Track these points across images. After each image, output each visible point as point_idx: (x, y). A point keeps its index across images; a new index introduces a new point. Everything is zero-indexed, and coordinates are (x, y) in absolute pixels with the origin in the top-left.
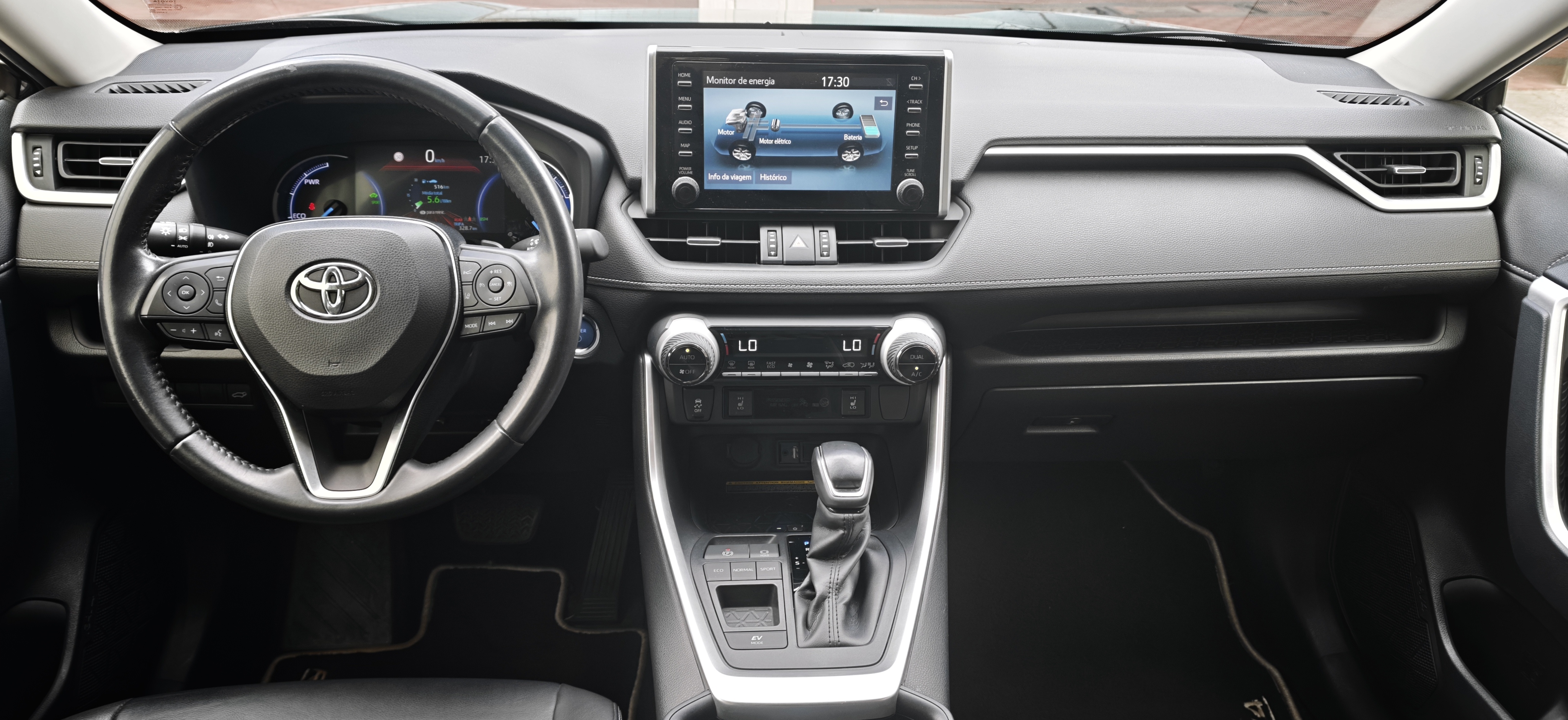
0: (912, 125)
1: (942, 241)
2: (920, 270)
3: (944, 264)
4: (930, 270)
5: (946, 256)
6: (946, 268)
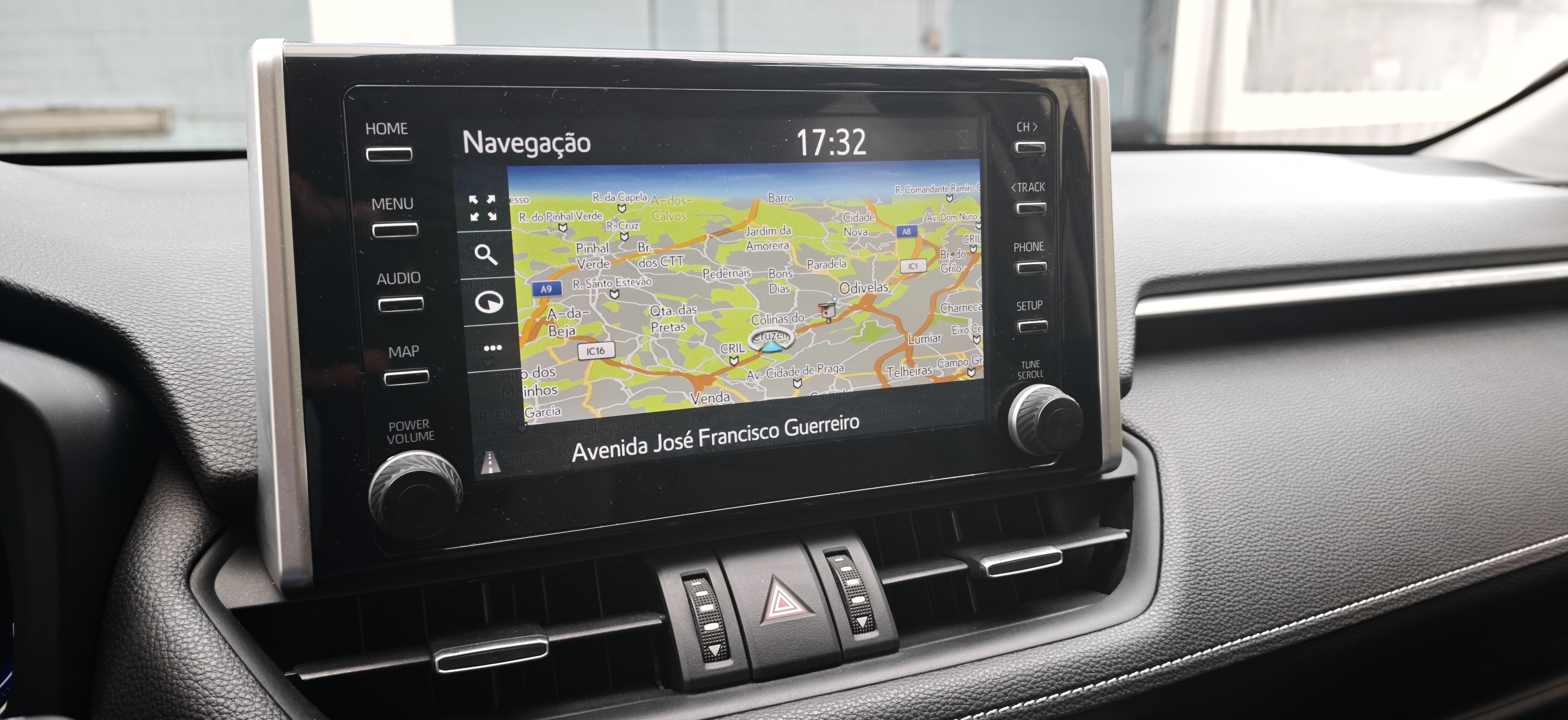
0: (1025, 247)
1: (1122, 535)
2: (1116, 628)
3: (1167, 600)
4: (1141, 625)
5: (1159, 577)
6: (1177, 611)
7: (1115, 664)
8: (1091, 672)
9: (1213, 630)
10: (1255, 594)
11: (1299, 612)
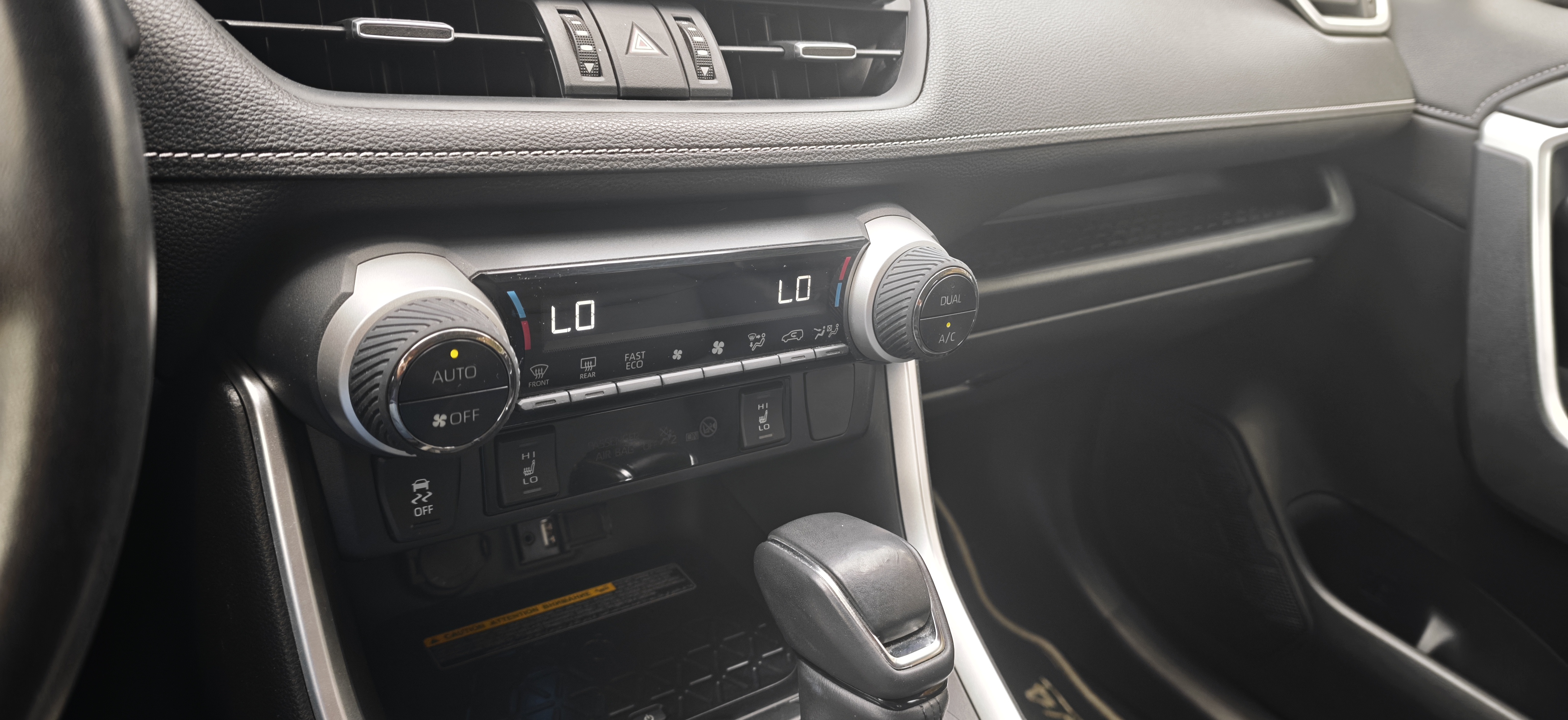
1: (898, 52)
2: (892, 110)
3: (929, 97)
4: (910, 110)
5: (924, 81)
6: (936, 105)
7: (891, 132)
8: (874, 134)
9: (959, 124)
10: (990, 106)
11: (1018, 126)
